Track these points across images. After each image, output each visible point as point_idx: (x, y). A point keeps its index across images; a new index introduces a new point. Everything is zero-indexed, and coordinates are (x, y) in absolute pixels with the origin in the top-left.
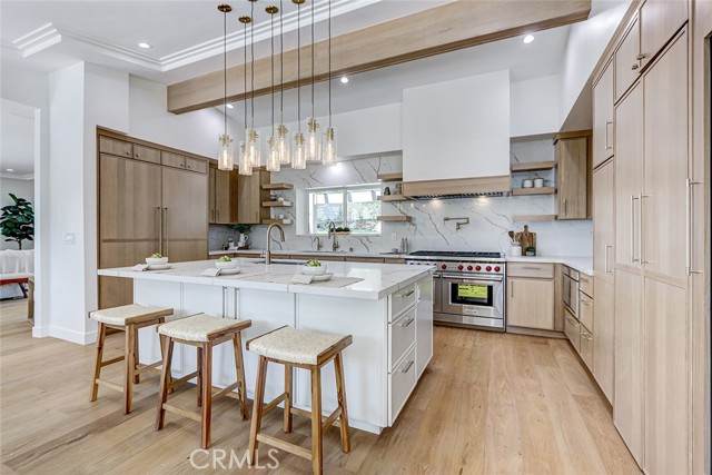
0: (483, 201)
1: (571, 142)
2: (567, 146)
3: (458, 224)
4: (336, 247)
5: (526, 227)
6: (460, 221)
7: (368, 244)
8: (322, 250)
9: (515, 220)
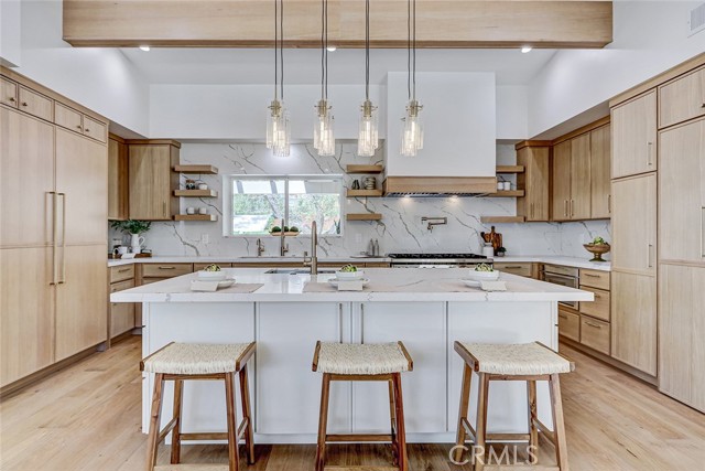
0: (454, 200)
1: (537, 149)
2: (534, 152)
3: (430, 224)
4: (283, 251)
5: (493, 228)
6: (432, 221)
7: (327, 247)
8: (263, 254)
9: (483, 220)
